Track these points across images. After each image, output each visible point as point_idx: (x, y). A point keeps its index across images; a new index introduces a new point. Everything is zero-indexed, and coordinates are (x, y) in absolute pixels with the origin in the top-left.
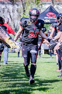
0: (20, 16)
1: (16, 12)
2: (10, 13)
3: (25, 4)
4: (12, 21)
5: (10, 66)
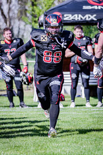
0: (26, 10)
4: (6, 23)
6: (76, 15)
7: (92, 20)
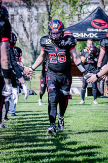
0: (43, 27)
2: (24, 22)
3: (51, 5)
4: (28, 38)
5: (25, 120)
6: (82, 34)
7: (94, 38)
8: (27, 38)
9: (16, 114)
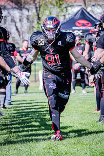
1: (25, 21)
2: (15, 22)
3: (40, 7)
5: (20, 108)
7: (79, 35)
8: (18, 36)
9: (12, 103)
